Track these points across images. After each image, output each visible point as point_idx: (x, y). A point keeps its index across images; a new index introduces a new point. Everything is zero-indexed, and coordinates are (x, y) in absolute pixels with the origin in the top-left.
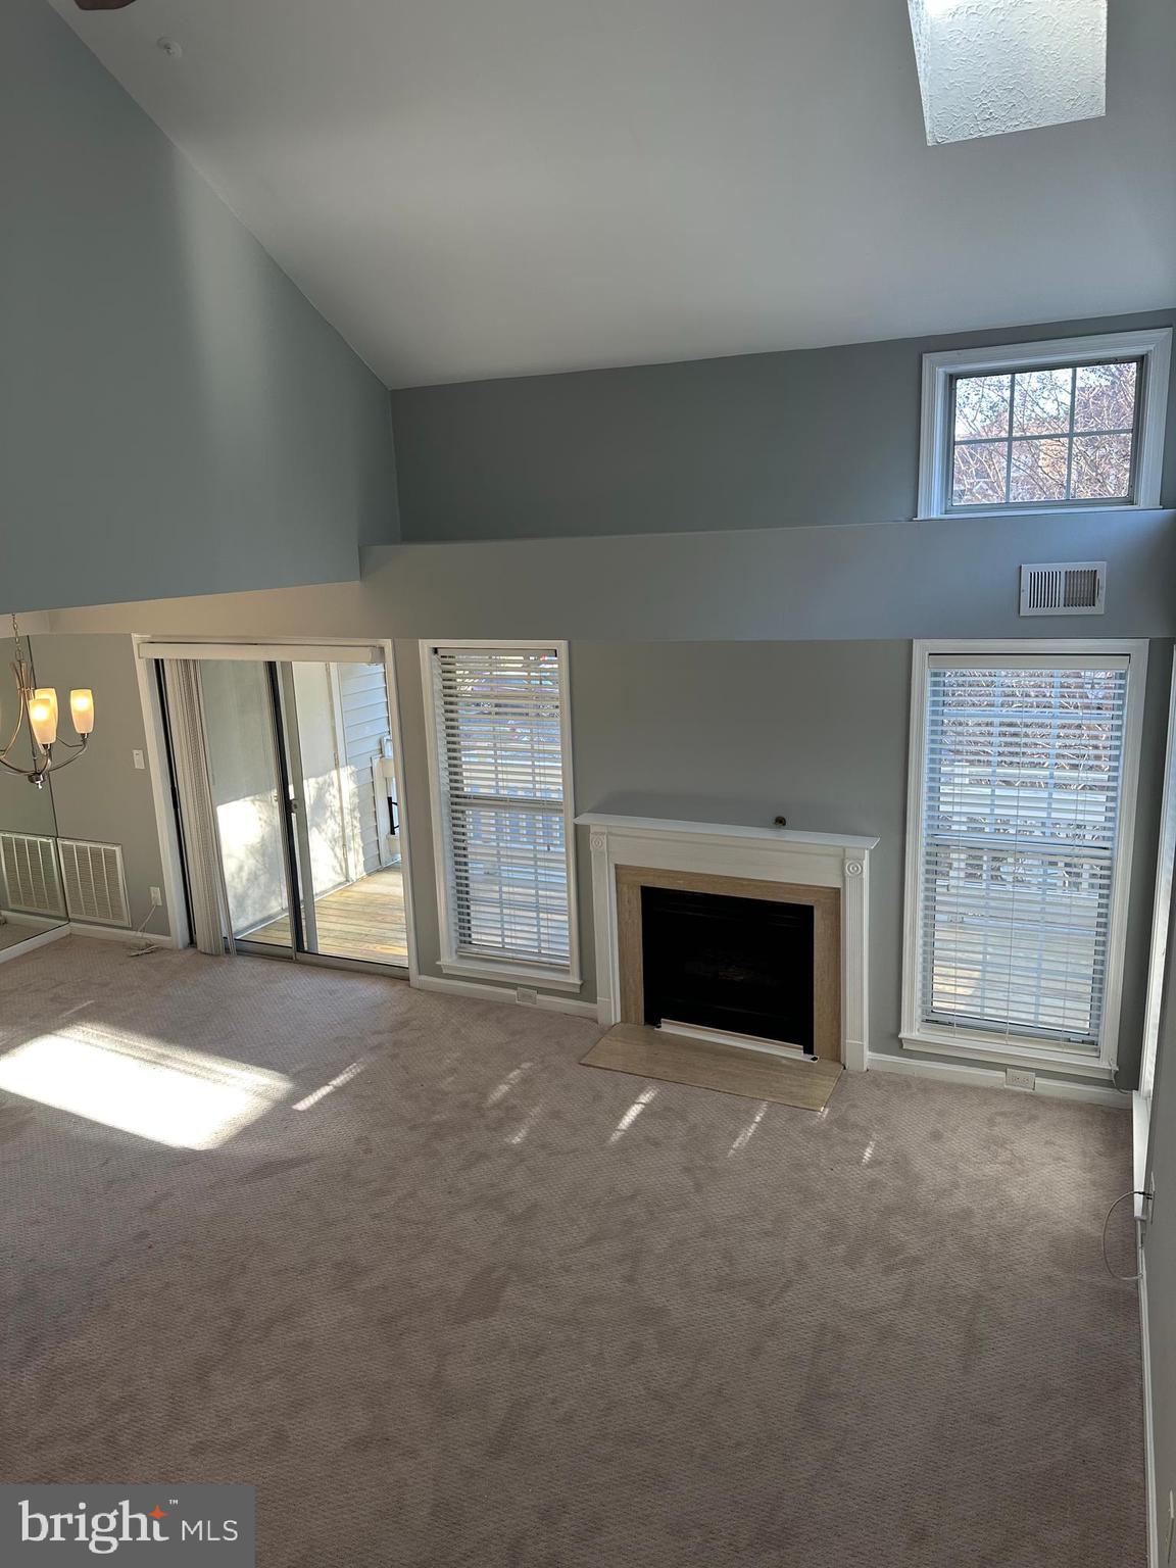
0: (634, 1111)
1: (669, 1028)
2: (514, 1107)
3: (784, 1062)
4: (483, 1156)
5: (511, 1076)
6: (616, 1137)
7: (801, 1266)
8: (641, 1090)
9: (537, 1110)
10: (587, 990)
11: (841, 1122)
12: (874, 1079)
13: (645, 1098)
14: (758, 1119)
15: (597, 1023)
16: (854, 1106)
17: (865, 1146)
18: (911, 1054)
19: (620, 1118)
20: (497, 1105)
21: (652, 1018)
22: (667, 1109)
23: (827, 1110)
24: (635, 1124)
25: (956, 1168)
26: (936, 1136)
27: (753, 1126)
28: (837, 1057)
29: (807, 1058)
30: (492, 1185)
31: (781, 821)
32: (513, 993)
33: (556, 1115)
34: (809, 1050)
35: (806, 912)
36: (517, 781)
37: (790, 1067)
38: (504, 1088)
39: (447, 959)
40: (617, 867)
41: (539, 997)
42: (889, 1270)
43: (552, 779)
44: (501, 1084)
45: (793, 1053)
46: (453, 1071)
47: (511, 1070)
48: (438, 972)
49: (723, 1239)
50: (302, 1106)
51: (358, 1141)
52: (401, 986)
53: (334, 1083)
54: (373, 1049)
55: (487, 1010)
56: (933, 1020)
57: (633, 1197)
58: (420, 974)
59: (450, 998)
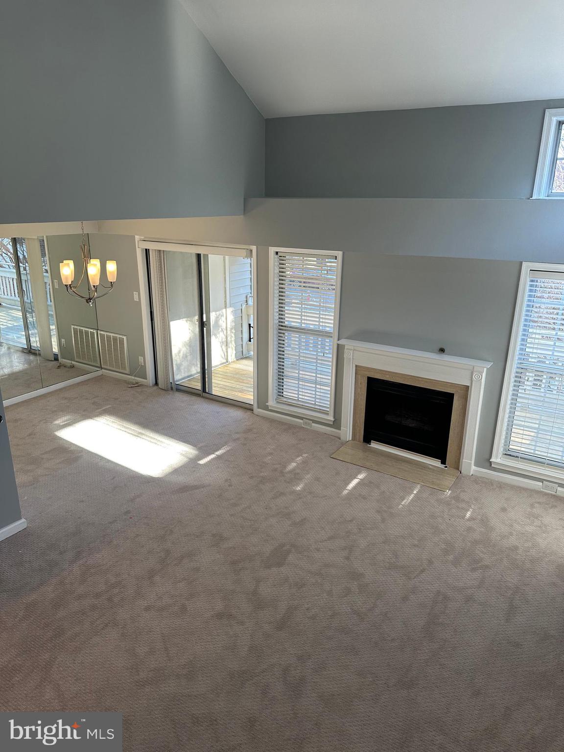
0: (355, 482)
1: (374, 445)
2: (298, 474)
3: (431, 467)
4: (282, 494)
5: (298, 459)
6: (345, 492)
7: (430, 562)
8: (359, 472)
9: (308, 476)
10: (337, 423)
11: (457, 499)
12: (476, 480)
13: (361, 476)
14: (415, 492)
15: (340, 439)
16: (464, 491)
17: (468, 510)
18: (495, 469)
19: (348, 484)
20: (290, 472)
21: (367, 439)
22: (371, 482)
23: (450, 492)
24: (355, 488)
25: (512, 526)
26: (504, 510)
27: (412, 496)
28: (457, 467)
29: (443, 466)
30: (286, 507)
31: (442, 350)
32: (302, 421)
33: (317, 479)
34: (443, 462)
35: (450, 396)
36: (311, 321)
37: (434, 470)
38: (294, 464)
39: (271, 403)
40: (356, 366)
41: (313, 424)
42: (474, 570)
43: (329, 321)
44: (292, 462)
45: (436, 463)
46: (271, 454)
47: (298, 456)
48: (266, 408)
49: (394, 545)
50: (202, 462)
51: (226, 480)
52: (249, 413)
53: (217, 453)
54: (235, 440)
55: (289, 428)
56: (508, 454)
57: (351, 521)
58: (258, 408)
59: (272, 421)
